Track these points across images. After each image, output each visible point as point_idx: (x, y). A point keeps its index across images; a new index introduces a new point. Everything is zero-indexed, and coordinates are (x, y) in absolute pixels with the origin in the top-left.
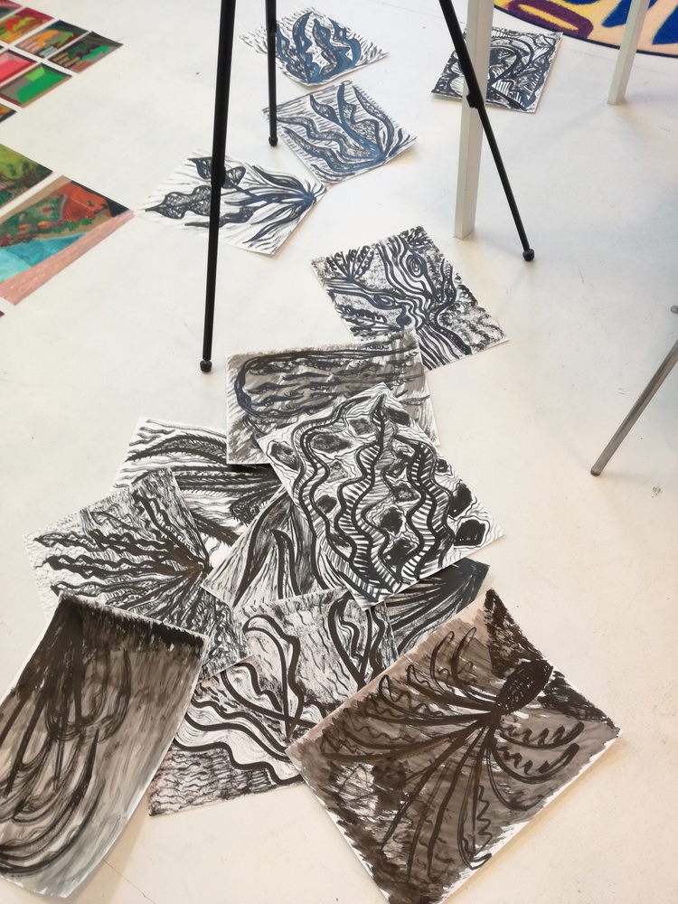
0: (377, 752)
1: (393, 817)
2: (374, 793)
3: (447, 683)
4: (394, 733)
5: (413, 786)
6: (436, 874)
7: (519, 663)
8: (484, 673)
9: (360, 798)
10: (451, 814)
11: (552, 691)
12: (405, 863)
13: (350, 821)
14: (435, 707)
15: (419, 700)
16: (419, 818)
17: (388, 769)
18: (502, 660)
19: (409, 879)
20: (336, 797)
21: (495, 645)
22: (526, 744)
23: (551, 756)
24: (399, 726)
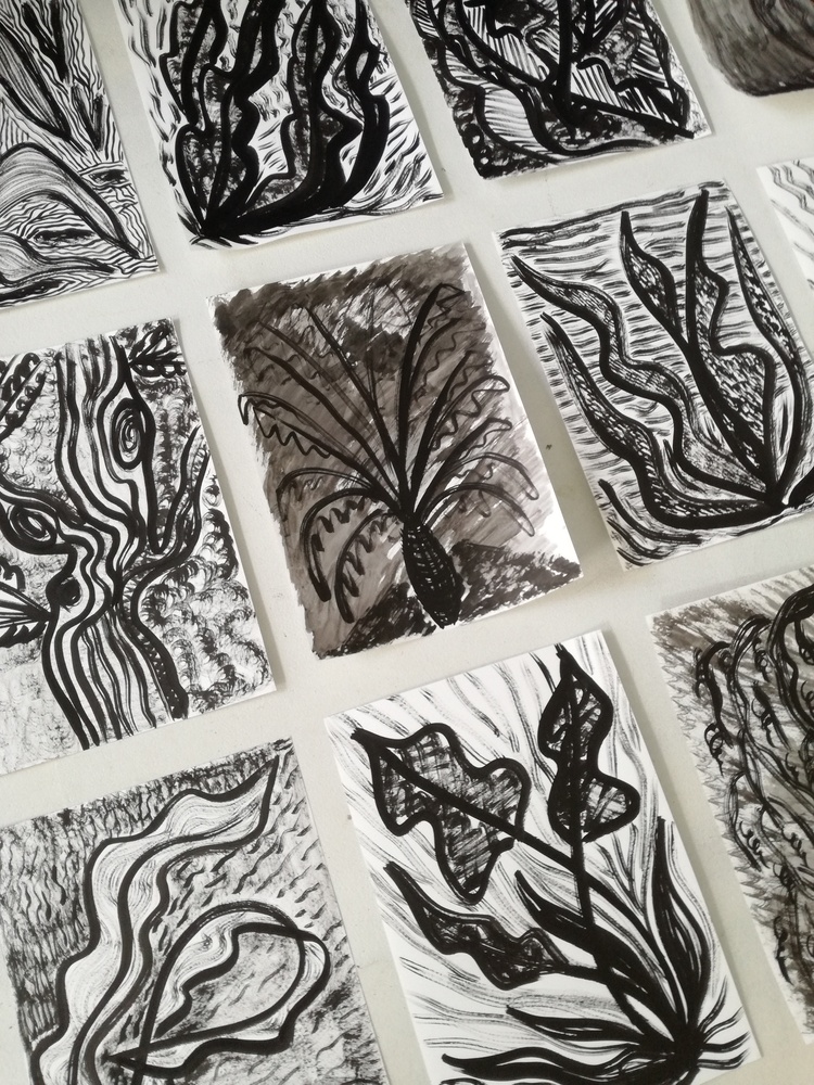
0: (419, 349)
1: (336, 338)
2: (371, 327)
3: (473, 472)
4: (435, 379)
5: (362, 375)
6: (253, 357)
7: (465, 584)
8: (468, 528)
9: (373, 308)
10: (311, 406)
11: (410, 609)
12: (280, 327)
13: (352, 285)
14: (447, 443)
15: (463, 426)
16: (322, 366)
17: (393, 355)
18: (477, 561)
19: (261, 323)
20: (384, 281)
21: (502, 560)
22: (355, 536)
23: (328, 560)
24: (441, 388)
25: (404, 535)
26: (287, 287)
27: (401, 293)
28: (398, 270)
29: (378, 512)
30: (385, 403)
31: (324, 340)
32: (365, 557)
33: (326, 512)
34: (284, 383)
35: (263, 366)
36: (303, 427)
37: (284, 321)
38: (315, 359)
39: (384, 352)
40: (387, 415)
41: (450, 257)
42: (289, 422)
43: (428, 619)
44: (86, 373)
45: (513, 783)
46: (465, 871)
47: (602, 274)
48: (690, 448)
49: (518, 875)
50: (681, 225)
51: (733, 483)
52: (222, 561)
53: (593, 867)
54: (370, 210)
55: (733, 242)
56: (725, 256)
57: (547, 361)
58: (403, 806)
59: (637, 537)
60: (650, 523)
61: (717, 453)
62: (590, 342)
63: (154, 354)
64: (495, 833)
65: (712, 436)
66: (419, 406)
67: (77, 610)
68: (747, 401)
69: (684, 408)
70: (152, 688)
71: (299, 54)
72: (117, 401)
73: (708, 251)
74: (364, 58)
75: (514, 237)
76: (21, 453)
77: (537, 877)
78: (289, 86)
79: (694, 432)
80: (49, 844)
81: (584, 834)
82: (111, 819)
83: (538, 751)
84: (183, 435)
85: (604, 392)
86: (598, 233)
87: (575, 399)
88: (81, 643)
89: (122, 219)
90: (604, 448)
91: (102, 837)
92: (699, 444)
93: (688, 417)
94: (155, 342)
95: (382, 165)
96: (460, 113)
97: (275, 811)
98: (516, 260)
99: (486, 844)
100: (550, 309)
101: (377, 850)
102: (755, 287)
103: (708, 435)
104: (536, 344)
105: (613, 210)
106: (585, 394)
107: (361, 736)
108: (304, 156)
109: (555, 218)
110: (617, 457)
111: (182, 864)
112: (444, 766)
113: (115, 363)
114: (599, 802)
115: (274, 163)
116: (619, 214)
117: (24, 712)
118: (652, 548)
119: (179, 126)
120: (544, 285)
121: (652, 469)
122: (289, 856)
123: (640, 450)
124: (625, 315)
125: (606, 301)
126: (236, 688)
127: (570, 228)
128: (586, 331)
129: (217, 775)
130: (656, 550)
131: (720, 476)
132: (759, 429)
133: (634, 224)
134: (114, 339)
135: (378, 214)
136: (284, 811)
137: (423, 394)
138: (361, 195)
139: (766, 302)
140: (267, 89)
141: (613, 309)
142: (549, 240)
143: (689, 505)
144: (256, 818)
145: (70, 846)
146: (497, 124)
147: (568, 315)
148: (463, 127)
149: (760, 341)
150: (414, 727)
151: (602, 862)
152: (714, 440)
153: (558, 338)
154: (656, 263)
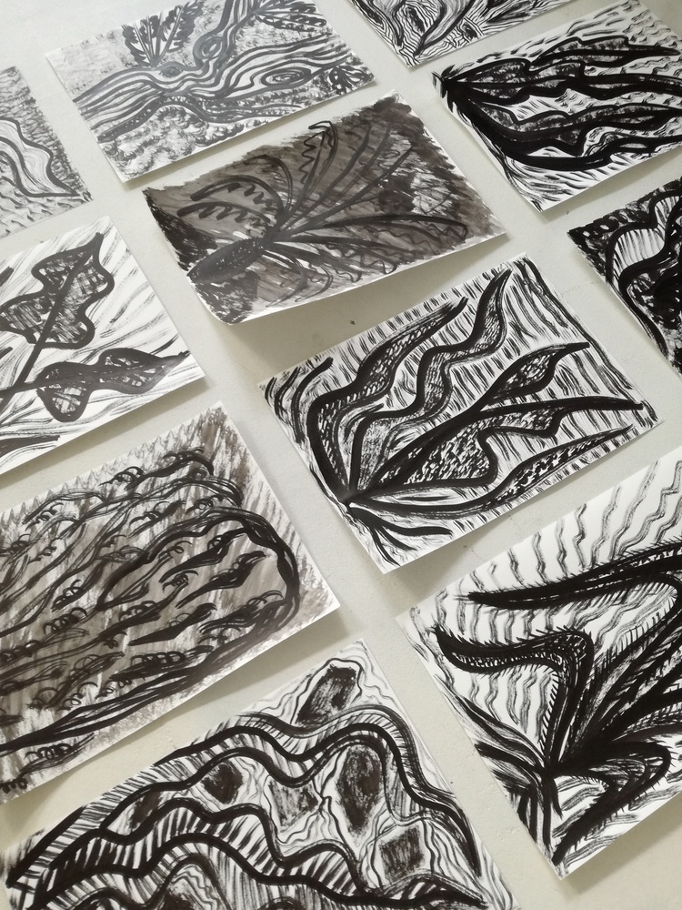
0: (407, 223)
1: (397, 170)
3: (315, 272)
4: (385, 236)
5: (373, 191)
6: (363, 126)
7: (225, 283)
8: (269, 278)
9: (430, 188)
10: (338, 167)
11: (198, 252)
12: (392, 136)
13: (441, 169)
14: (335, 253)
15: (352, 261)
16: (372, 167)
17: (396, 207)
18: (244, 287)
19: (390, 124)
20: (453, 189)
21: (247, 299)
23: (224, 196)
24: (379, 241)
25: (254, 239)
26: (423, 131)
27: (448, 203)
28: (465, 196)
29: (268, 220)
30: (355, 210)
31: (392, 164)
32: (231, 218)
33: (259, 189)
34: (350, 147)
35: (359, 133)
36: (320, 165)
37: (397, 137)
38: (376, 162)
39: (396, 201)
40: (346, 212)
41: (491, 227)
42: (322, 155)
43: (192, 265)
44: (322, 48)
45: (76, 337)
46: (10, 315)
47: (521, 336)
48: (381, 425)
49: (10, 349)
50: (596, 390)
51: (360, 464)
52: (208, 138)
53: (18, 398)
54: (510, 172)
55: (598, 435)
56: (580, 430)
57: (425, 306)
58: (52, 271)
59: (290, 392)
60: (305, 402)
61: (384, 447)
62: (454, 337)
63: (348, 78)
64: (39, 330)
65: (399, 441)
66: (359, 230)
67: (161, 78)
68: (441, 466)
69: (418, 415)
70: (116, 123)
71: (622, 109)
72: (308, 67)
73: (580, 416)
74: (640, 146)
75: (528, 268)
76: (257, 32)
77: (9, 361)
78: (591, 108)
79: (397, 427)
80: (14, 97)
81: (43, 389)
82: (31, 122)
83: (103, 350)
84: (293, 102)
85: (412, 353)
86: (558, 327)
87: (399, 332)
88: (139, 84)
89: (441, 43)
90: (362, 359)
91: (20, 120)
92: (387, 432)
93: (410, 420)
94: (356, 75)
95: (553, 173)
96: (624, 214)
97: (44, 201)
98: (508, 273)
99: (30, 326)
100: (474, 303)
101: (20, 262)
102: (558, 460)
103: (398, 438)
104: (437, 297)
105: (586, 335)
106: (406, 339)
107: (99, 239)
108: (537, 126)
109: (559, 294)
110: (357, 370)
111: (6, 161)
112: (84, 291)
113: (334, 60)
114: (68, 395)
115: (523, 112)
116: (584, 340)
117: (92, 67)
118: (284, 406)
119: (526, 58)
120: (494, 296)
121: (354, 399)
122: (14, 213)
123: (368, 387)
124: (489, 358)
125: (496, 343)
126: (121, 162)
127: (554, 306)
128: (464, 332)
129: (63, 166)
130: (282, 409)
131: (363, 453)
132: (416, 479)
133: (580, 353)
134: (351, 55)
135: (508, 178)
136: (43, 205)
137: (370, 231)
138: (520, 165)
139: (546, 470)
140: (581, 97)
141: (491, 349)
142: (536, 293)
143: (330, 431)
144: (37, 190)
145: (13, 107)
146: (627, 240)
147: (473, 317)
148: (612, 218)
149: (505, 469)
150: (109, 268)
151: (22, 403)
152: (394, 444)
153: (449, 313)
154: (549, 375)
